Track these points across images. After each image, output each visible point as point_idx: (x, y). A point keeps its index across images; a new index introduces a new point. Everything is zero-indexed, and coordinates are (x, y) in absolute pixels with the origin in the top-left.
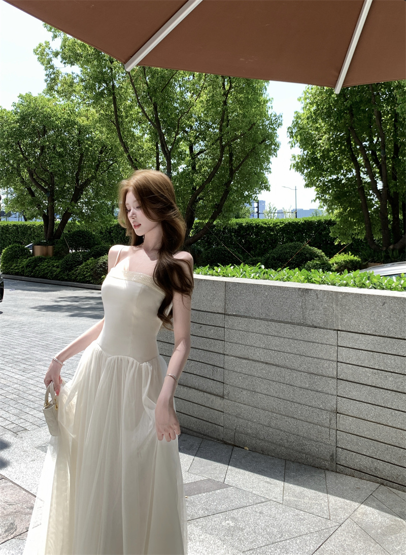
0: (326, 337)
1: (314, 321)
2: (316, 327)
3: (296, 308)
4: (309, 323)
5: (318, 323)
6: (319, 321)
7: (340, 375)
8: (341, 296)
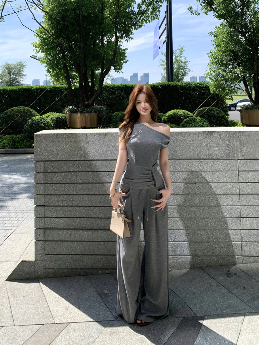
0: (229, 166)
1: (219, 155)
2: (220, 159)
3: (202, 147)
4: (214, 157)
5: (222, 156)
6: (222, 155)
7: (242, 191)
8: (240, 134)
